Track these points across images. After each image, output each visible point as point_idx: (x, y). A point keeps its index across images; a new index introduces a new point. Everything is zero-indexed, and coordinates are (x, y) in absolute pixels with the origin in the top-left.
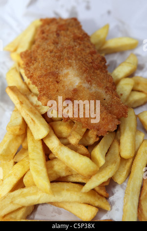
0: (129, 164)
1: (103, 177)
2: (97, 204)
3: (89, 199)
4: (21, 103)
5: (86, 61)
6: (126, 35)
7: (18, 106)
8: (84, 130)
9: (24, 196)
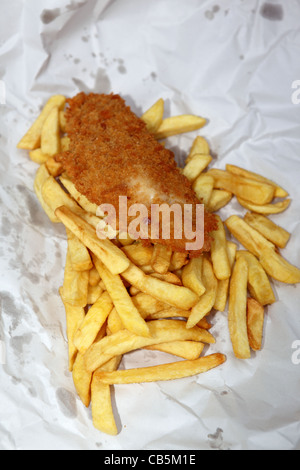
0: (226, 286)
1: (205, 307)
2: (200, 338)
3: (190, 335)
4: (81, 229)
5: (154, 163)
6: (187, 112)
7: (78, 233)
8: (169, 253)
9: (115, 343)
